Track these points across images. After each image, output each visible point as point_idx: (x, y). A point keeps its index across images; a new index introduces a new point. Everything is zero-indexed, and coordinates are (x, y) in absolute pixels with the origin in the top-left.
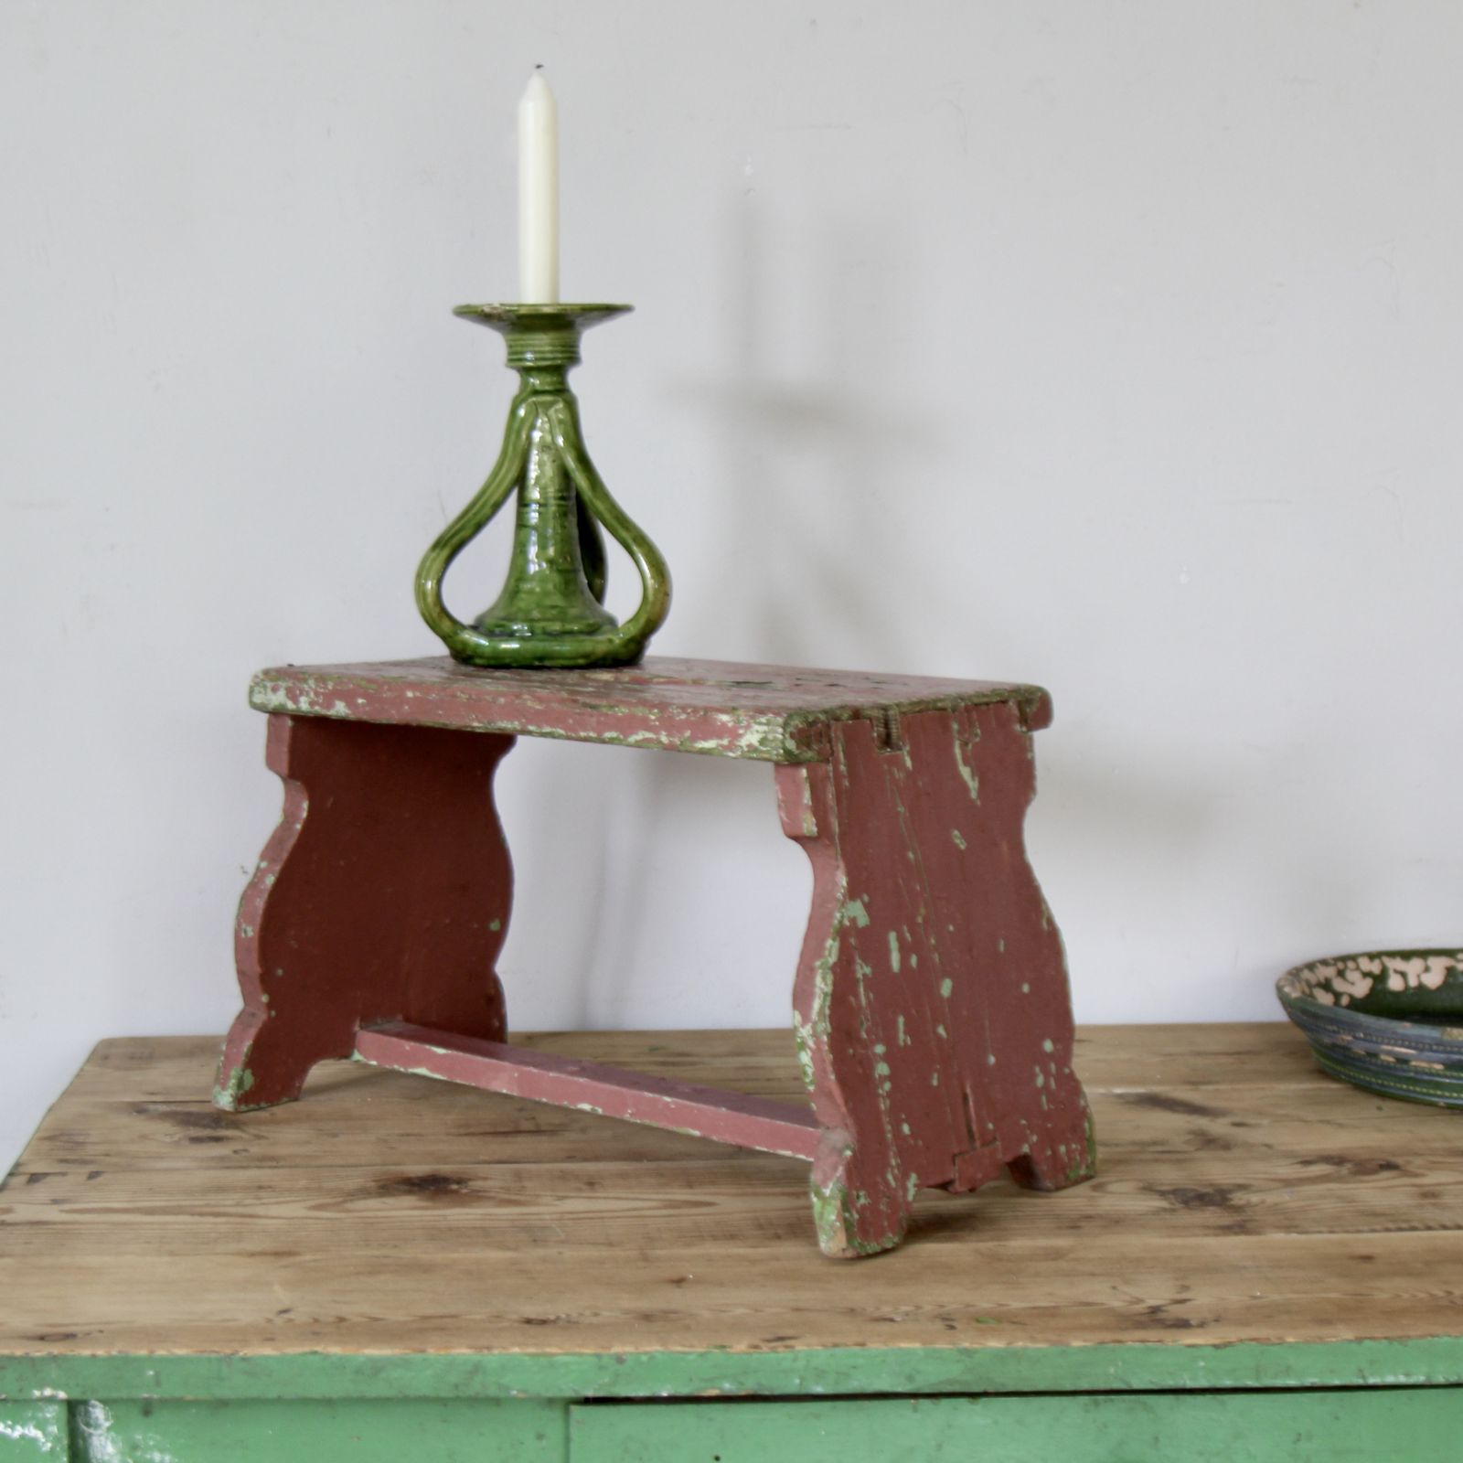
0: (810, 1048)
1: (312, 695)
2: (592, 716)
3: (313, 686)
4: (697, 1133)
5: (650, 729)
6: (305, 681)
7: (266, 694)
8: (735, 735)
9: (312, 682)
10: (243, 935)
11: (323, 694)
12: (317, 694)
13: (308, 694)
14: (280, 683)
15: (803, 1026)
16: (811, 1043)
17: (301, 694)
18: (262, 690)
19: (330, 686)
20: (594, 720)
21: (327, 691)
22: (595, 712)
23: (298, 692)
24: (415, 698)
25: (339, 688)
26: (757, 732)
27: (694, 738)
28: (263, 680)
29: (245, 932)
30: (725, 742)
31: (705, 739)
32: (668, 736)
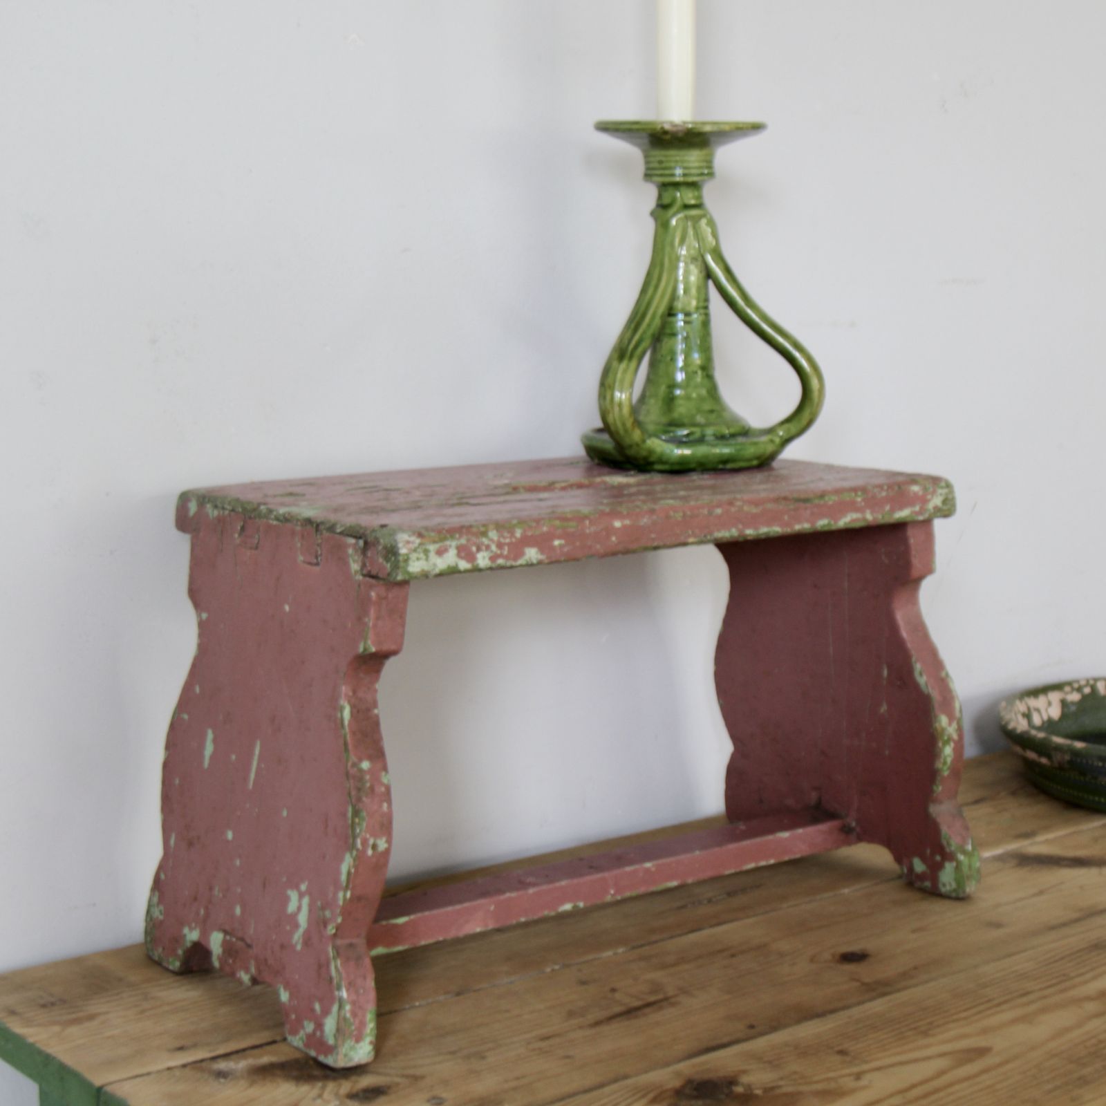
0: (953, 740)
1: (494, 548)
2: (806, 509)
3: (496, 538)
4: (674, 883)
5: (857, 510)
6: (484, 534)
7: (427, 559)
8: (924, 501)
9: (493, 534)
10: (370, 852)
11: (508, 544)
12: (500, 546)
13: (488, 547)
14: (448, 543)
15: (950, 724)
16: (955, 736)
17: (479, 550)
18: (422, 555)
19: (518, 533)
20: (808, 512)
21: (514, 540)
22: (808, 505)
23: (474, 549)
24: (624, 527)
25: (529, 533)
26: (941, 495)
27: (893, 510)
28: (420, 544)
29: (374, 847)
30: (917, 508)
31: (901, 508)
32: (872, 513)
